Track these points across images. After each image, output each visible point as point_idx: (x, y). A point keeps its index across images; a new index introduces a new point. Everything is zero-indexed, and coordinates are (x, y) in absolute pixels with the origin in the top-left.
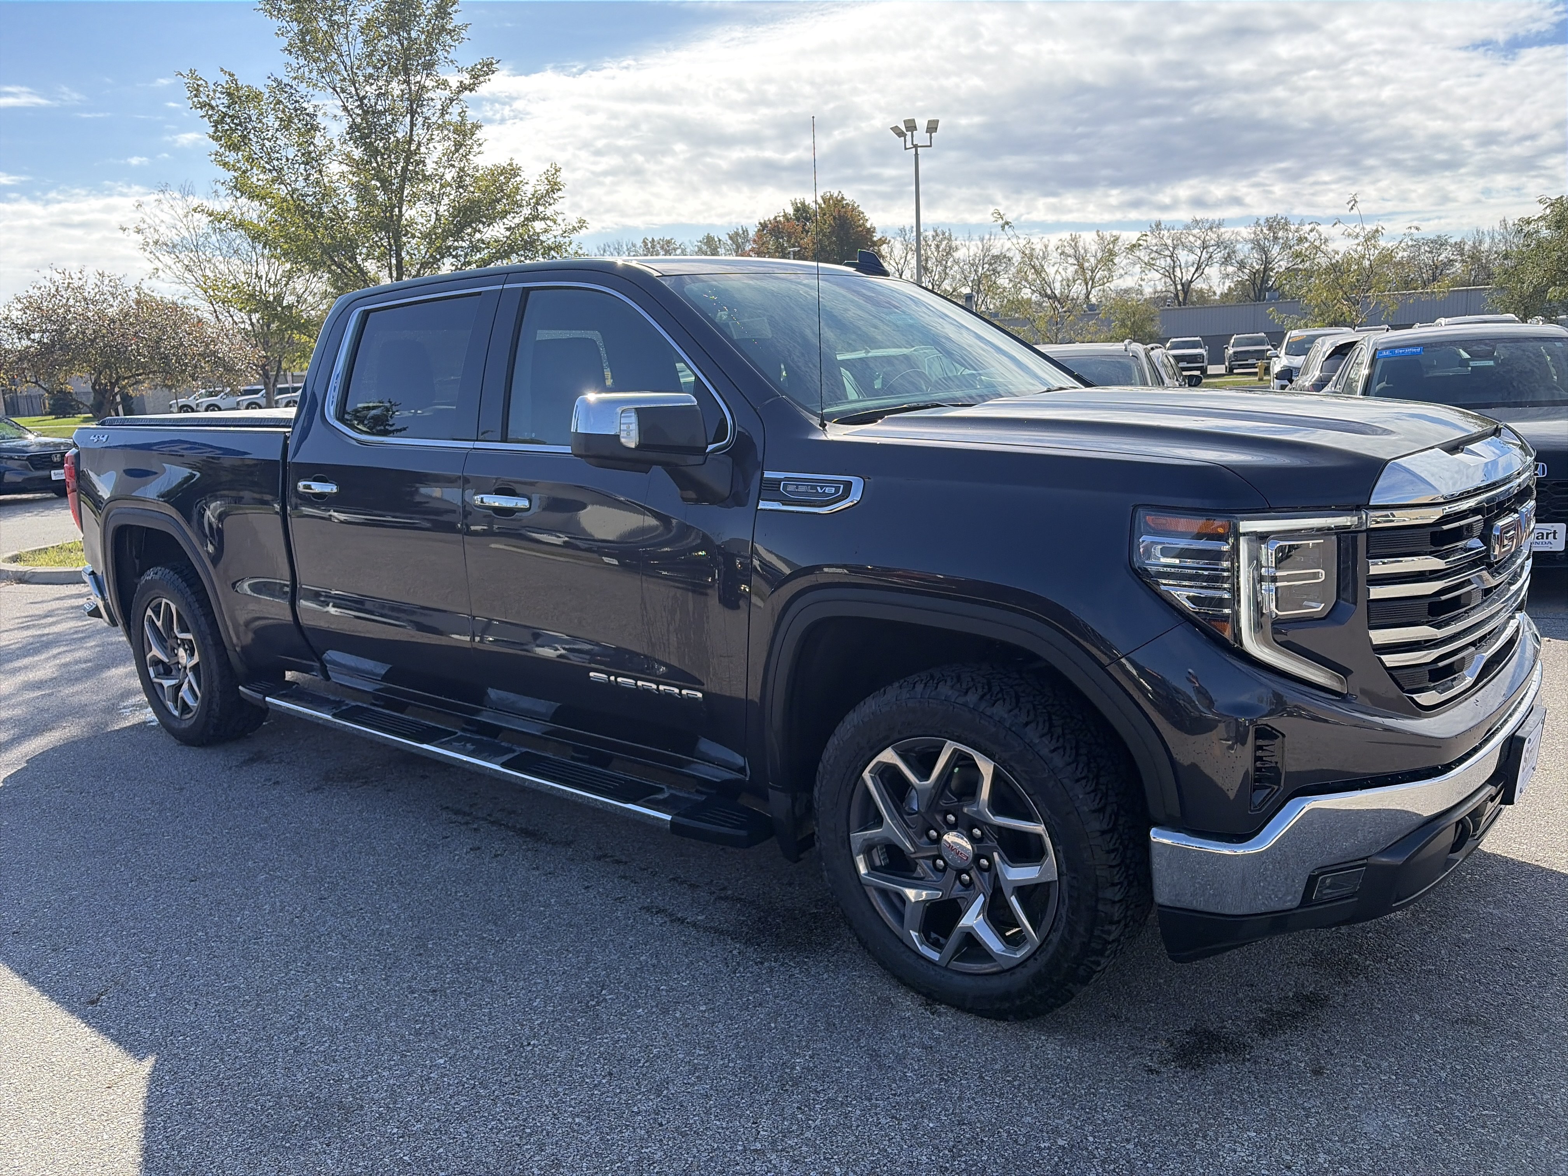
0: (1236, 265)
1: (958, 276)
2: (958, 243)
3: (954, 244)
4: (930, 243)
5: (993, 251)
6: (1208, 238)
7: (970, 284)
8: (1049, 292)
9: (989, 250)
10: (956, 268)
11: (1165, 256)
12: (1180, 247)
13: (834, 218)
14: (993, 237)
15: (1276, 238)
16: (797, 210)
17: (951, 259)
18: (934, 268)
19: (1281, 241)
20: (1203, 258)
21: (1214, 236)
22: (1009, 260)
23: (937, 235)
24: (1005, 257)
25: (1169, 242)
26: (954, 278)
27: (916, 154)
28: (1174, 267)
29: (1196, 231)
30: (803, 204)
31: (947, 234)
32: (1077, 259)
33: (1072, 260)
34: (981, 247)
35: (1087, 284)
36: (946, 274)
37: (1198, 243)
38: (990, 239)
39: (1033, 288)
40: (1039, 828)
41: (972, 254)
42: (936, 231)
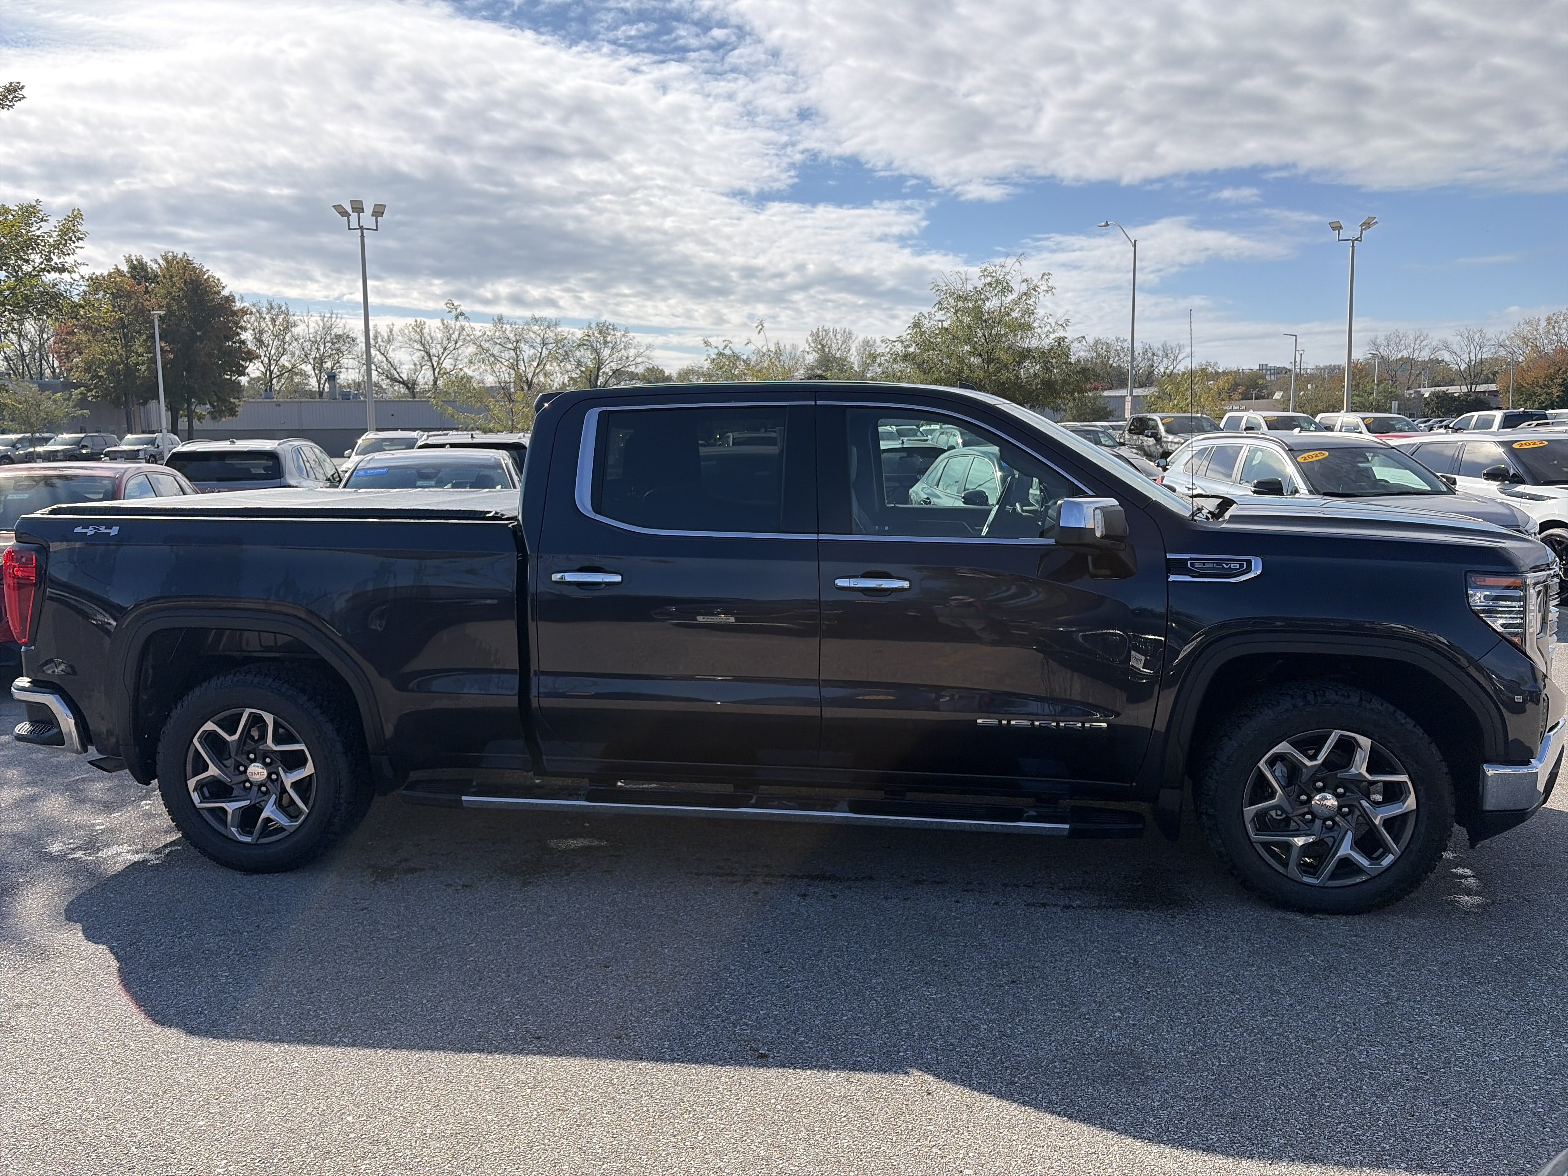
0: (573, 362)
1: (297, 352)
2: (296, 318)
3: (292, 319)
4: (264, 316)
5: (335, 330)
6: (546, 336)
7: (312, 361)
8: (397, 376)
9: (330, 328)
10: (295, 344)
11: (509, 349)
12: (523, 341)
13: (185, 282)
14: (334, 316)
15: (606, 342)
16: (133, 268)
17: (289, 334)
18: (271, 342)
19: (610, 345)
20: (543, 355)
21: (552, 335)
22: (354, 341)
23: (272, 308)
24: (348, 337)
25: (512, 336)
26: (293, 354)
27: (362, 236)
28: (517, 361)
29: (536, 328)
30: (140, 262)
31: (283, 308)
32: (423, 345)
33: (418, 346)
34: (321, 324)
35: (434, 370)
36: (285, 350)
37: (539, 340)
38: (331, 317)
39: (379, 370)
40: (1404, 778)
41: (312, 330)
42: (271, 304)
